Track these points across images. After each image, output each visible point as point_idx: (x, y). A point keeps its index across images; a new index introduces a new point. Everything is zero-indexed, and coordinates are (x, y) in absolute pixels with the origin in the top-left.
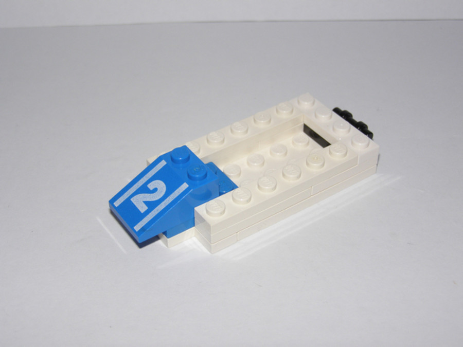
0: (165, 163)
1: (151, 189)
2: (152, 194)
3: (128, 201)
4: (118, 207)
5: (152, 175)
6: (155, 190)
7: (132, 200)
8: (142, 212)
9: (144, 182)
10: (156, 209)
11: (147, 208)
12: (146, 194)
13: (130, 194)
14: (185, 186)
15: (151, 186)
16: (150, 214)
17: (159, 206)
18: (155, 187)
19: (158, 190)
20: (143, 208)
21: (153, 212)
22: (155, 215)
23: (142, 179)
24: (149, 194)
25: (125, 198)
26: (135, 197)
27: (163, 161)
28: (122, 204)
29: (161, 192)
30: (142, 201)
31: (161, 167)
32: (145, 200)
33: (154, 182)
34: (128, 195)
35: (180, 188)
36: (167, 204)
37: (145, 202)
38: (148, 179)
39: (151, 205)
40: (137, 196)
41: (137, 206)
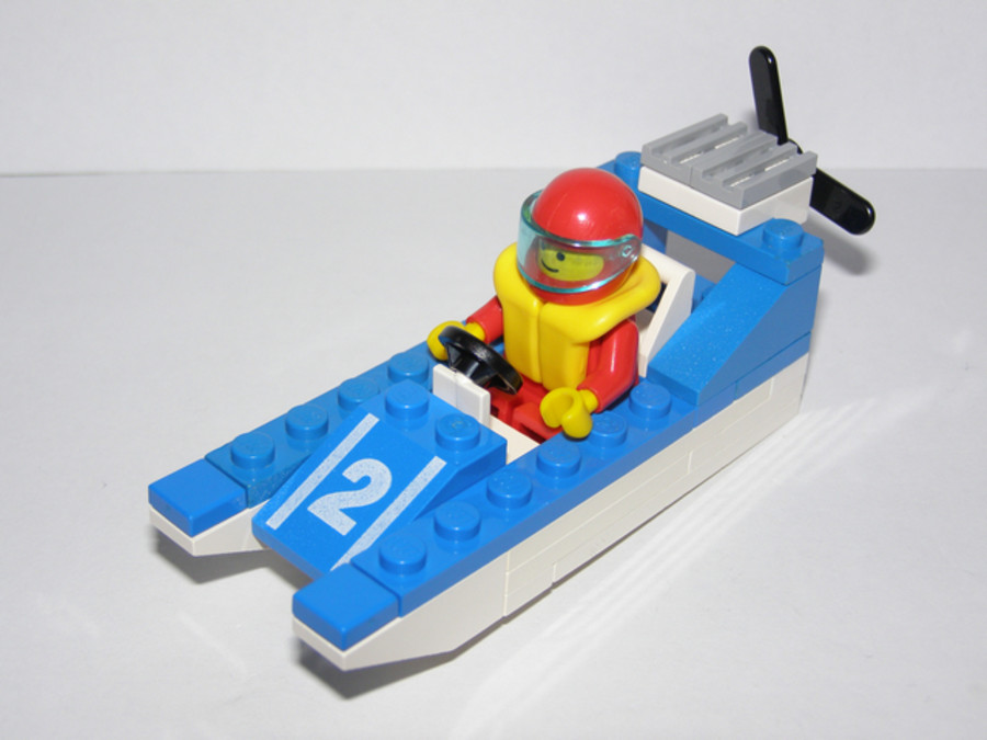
0: (376, 420)
1: (355, 479)
2: (358, 492)
3: (302, 512)
4: (279, 529)
5: (349, 450)
6: (365, 481)
7: (310, 509)
8: (344, 533)
9: (332, 468)
10: (377, 521)
11: (354, 523)
12: (344, 493)
13: (304, 497)
14: (436, 465)
15: (353, 473)
16: (365, 535)
17: (383, 515)
18: (363, 475)
19: (373, 481)
20: (344, 525)
21: (370, 530)
22: (377, 536)
23: (325, 461)
24: (351, 493)
25: (293, 509)
26: (318, 502)
27: (370, 415)
28: (287, 520)
29: (381, 483)
30: (337, 510)
31: (368, 430)
32: (344, 506)
33: (357, 464)
34: (297, 500)
35: (425, 470)
36: (403, 509)
37: (348, 512)
38: (340, 460)
39: (363, 517)
40: (322, 498)
41: (327, 522)
